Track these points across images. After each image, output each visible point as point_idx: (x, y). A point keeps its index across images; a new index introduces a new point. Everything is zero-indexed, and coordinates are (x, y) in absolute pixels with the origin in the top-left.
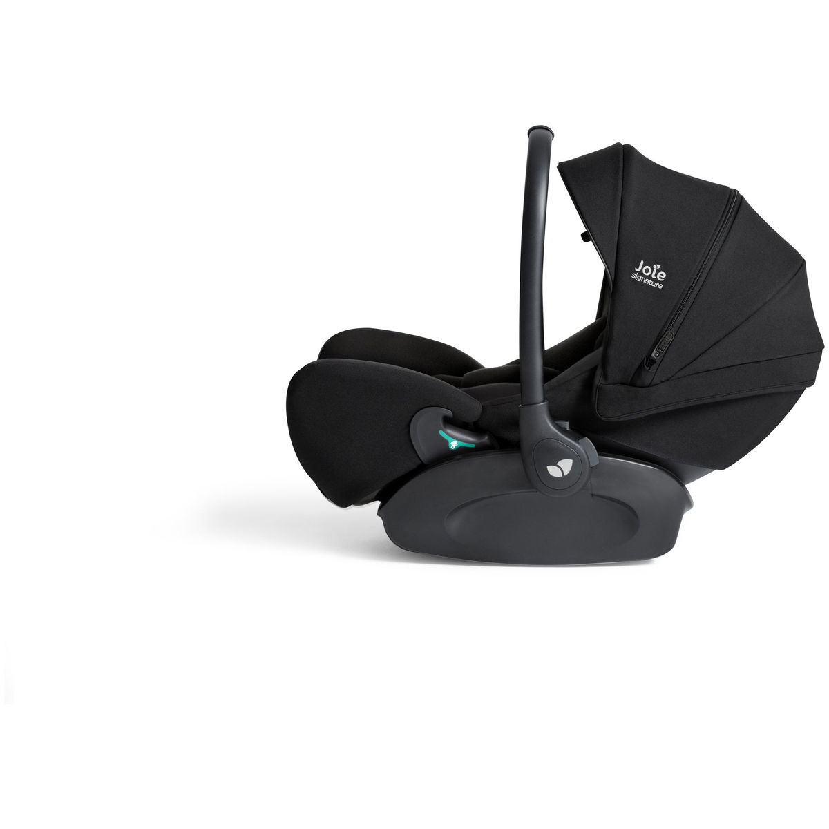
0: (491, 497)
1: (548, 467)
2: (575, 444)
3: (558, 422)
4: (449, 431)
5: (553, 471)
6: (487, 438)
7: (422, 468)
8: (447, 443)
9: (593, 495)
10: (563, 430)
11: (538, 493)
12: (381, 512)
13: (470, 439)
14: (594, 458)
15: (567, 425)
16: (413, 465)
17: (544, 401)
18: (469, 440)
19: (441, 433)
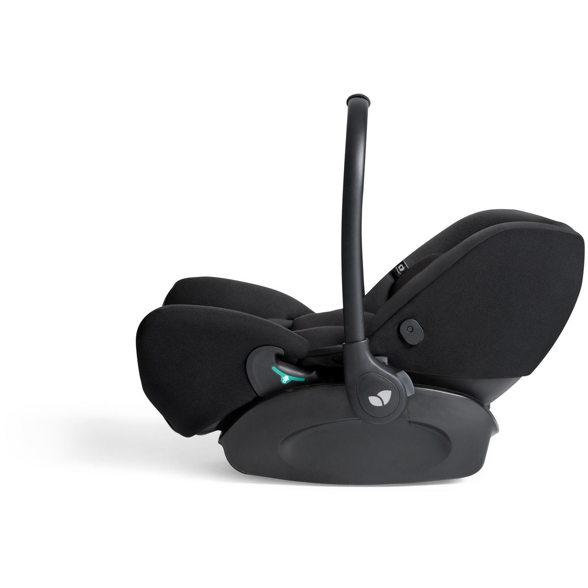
0: (321, 425)
1: (369, 397)
2: (393, 376)
3: (377, 358)
4: (281, 367)
5: (374, 401)
6: (314, 372)
7: (258, 400)
8: (279, 378)
9: (409, 422)
10: (382, 364)
11: (361, 421)
12: (221, 440)
13: (300, 374)
14: (410, 388)
15: (385, 360)
16: (250, 398)
17: (365, 339)
18: (299, 376)
19: (274, 369)
